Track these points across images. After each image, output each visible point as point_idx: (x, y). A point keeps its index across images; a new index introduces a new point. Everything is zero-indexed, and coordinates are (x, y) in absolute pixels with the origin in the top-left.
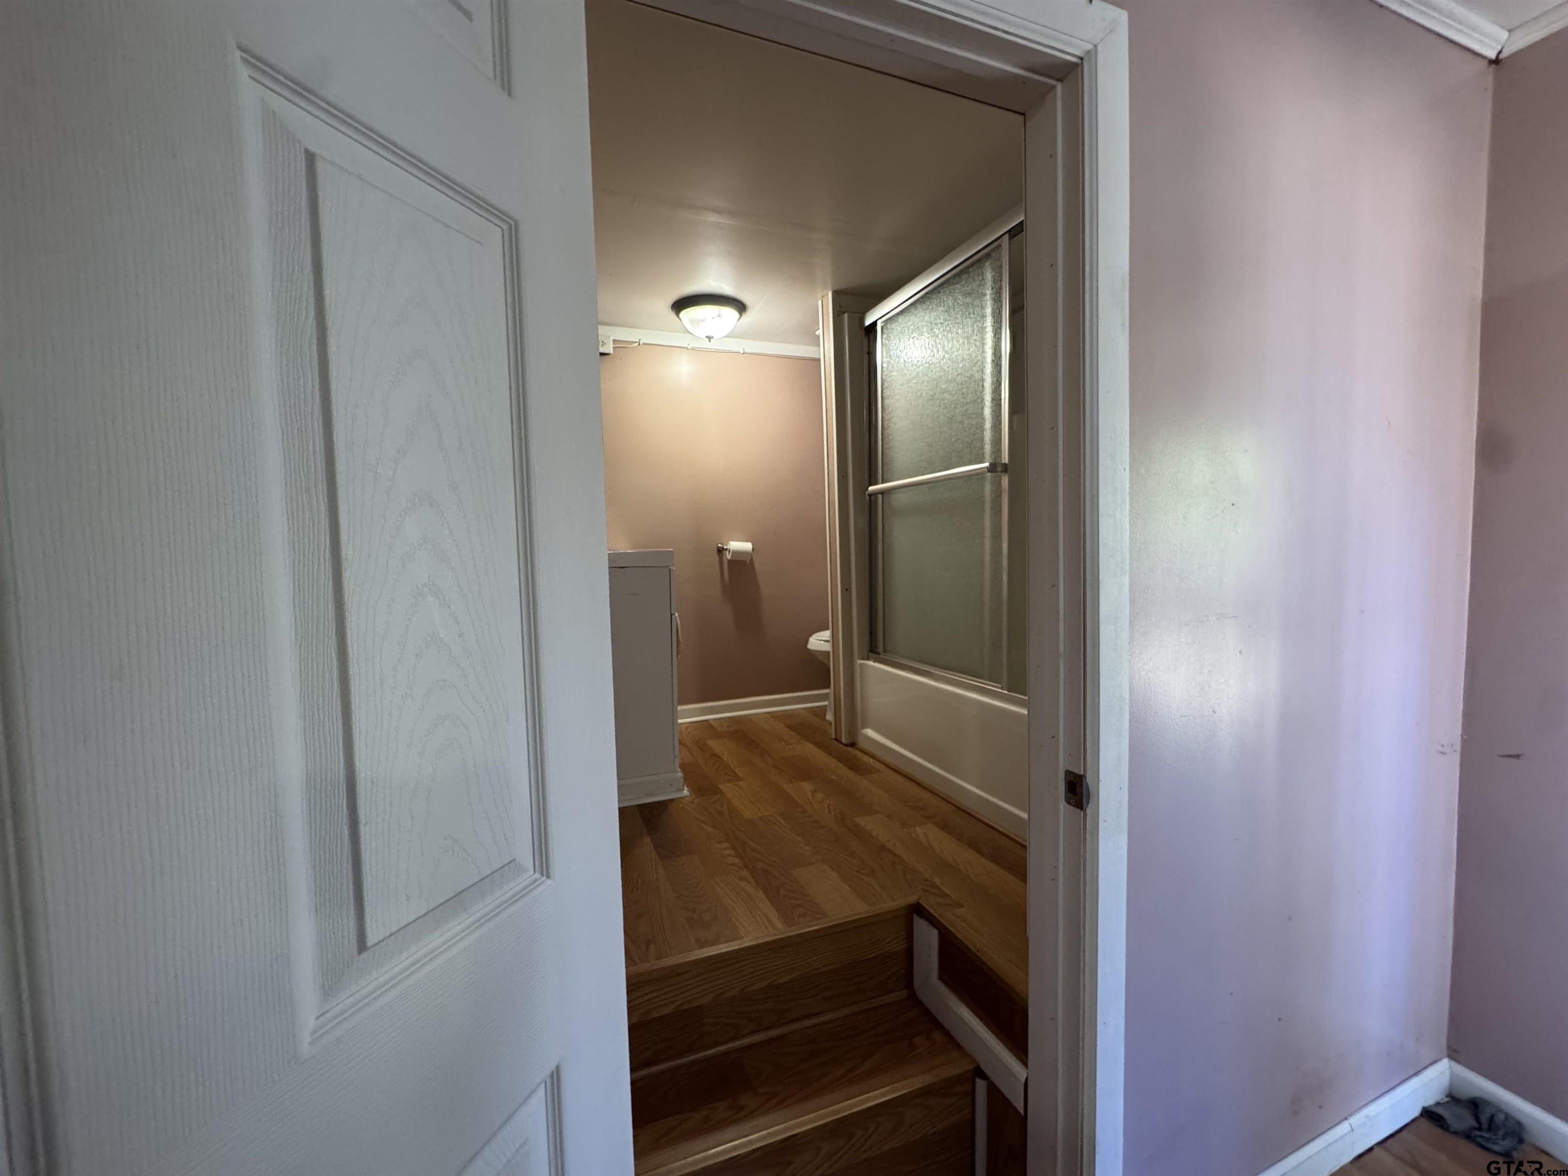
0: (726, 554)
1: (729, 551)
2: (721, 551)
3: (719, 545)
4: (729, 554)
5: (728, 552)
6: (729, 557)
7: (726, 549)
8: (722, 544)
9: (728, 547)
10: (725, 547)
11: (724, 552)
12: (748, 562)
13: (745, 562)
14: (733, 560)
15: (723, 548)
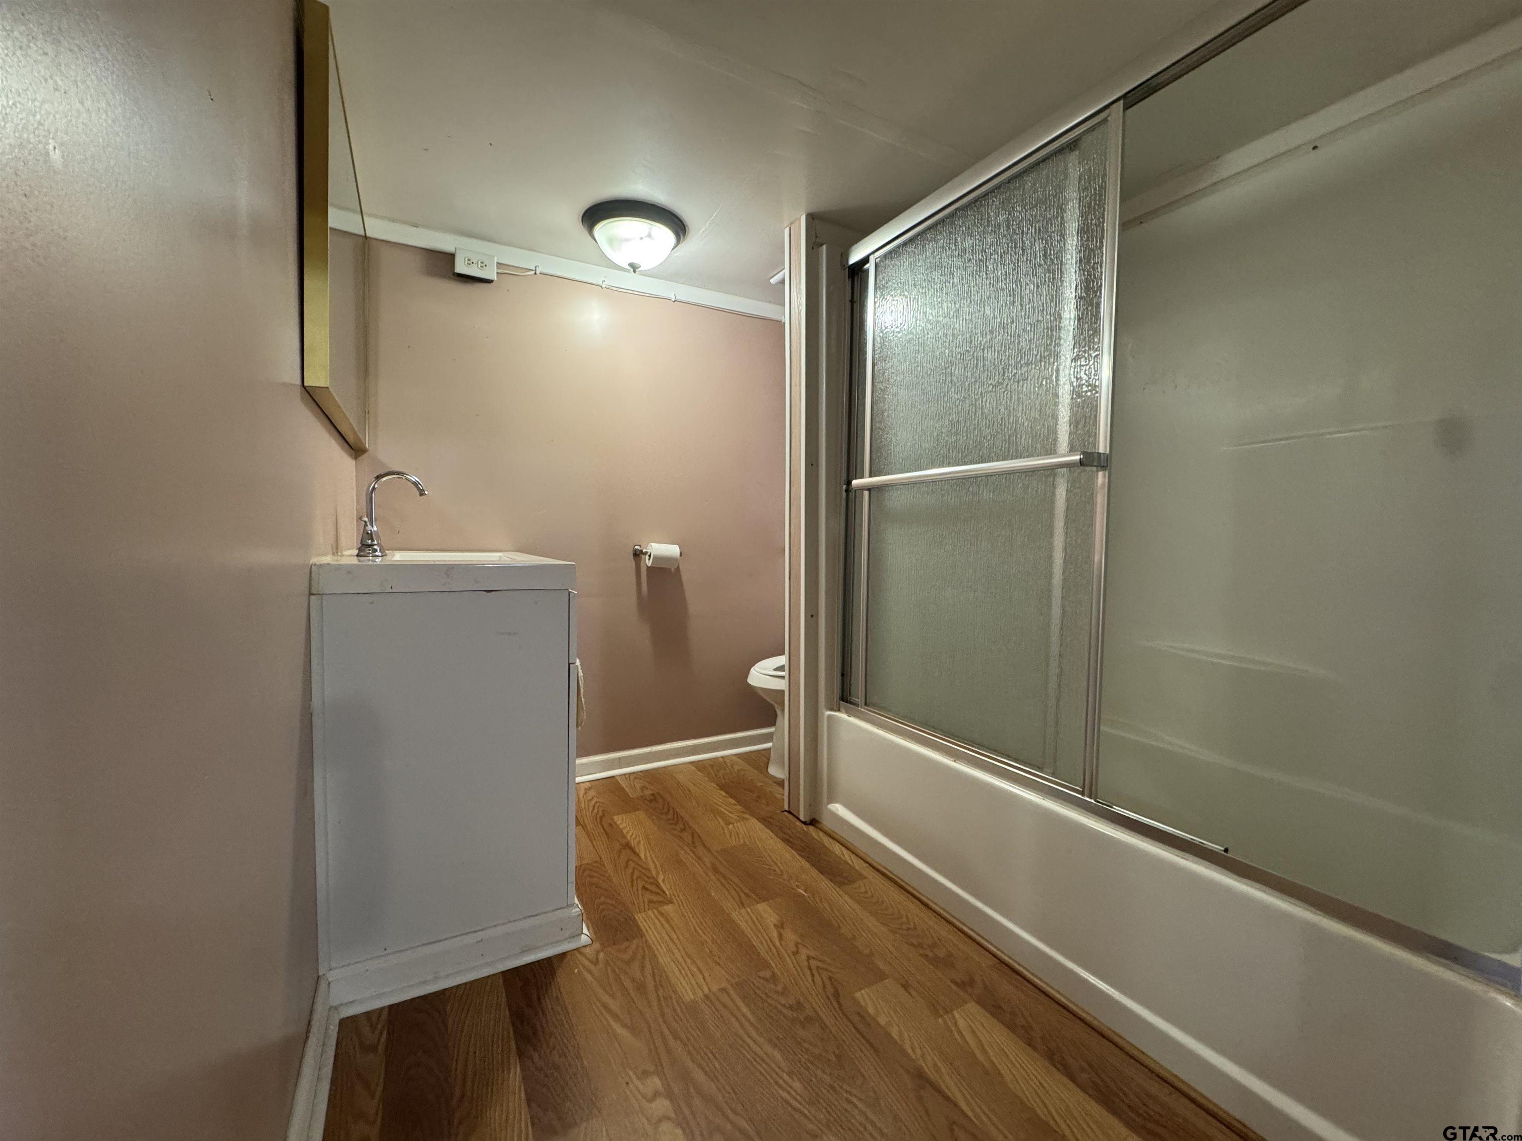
0: (645, 559)
1: (650, 556)
2: (638, 555)
3: (636, 547)
4: (649, 559)
5: (647, 557)
6: (649, 563)
7: (646, 553)
8: (640, 546)
9: (649, 551)
10: (644, 551)
11: (643, 556)
12: (673, 569)
13: (670, 569)
14: (654, 568)
15: (642, 551)
